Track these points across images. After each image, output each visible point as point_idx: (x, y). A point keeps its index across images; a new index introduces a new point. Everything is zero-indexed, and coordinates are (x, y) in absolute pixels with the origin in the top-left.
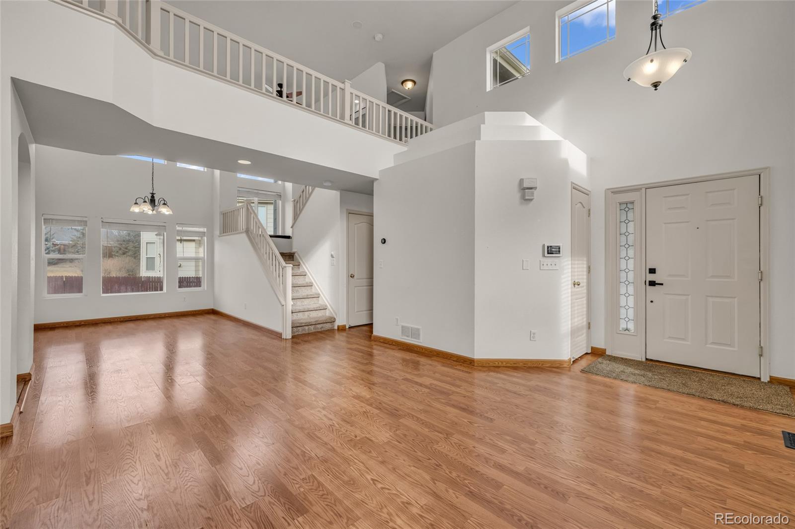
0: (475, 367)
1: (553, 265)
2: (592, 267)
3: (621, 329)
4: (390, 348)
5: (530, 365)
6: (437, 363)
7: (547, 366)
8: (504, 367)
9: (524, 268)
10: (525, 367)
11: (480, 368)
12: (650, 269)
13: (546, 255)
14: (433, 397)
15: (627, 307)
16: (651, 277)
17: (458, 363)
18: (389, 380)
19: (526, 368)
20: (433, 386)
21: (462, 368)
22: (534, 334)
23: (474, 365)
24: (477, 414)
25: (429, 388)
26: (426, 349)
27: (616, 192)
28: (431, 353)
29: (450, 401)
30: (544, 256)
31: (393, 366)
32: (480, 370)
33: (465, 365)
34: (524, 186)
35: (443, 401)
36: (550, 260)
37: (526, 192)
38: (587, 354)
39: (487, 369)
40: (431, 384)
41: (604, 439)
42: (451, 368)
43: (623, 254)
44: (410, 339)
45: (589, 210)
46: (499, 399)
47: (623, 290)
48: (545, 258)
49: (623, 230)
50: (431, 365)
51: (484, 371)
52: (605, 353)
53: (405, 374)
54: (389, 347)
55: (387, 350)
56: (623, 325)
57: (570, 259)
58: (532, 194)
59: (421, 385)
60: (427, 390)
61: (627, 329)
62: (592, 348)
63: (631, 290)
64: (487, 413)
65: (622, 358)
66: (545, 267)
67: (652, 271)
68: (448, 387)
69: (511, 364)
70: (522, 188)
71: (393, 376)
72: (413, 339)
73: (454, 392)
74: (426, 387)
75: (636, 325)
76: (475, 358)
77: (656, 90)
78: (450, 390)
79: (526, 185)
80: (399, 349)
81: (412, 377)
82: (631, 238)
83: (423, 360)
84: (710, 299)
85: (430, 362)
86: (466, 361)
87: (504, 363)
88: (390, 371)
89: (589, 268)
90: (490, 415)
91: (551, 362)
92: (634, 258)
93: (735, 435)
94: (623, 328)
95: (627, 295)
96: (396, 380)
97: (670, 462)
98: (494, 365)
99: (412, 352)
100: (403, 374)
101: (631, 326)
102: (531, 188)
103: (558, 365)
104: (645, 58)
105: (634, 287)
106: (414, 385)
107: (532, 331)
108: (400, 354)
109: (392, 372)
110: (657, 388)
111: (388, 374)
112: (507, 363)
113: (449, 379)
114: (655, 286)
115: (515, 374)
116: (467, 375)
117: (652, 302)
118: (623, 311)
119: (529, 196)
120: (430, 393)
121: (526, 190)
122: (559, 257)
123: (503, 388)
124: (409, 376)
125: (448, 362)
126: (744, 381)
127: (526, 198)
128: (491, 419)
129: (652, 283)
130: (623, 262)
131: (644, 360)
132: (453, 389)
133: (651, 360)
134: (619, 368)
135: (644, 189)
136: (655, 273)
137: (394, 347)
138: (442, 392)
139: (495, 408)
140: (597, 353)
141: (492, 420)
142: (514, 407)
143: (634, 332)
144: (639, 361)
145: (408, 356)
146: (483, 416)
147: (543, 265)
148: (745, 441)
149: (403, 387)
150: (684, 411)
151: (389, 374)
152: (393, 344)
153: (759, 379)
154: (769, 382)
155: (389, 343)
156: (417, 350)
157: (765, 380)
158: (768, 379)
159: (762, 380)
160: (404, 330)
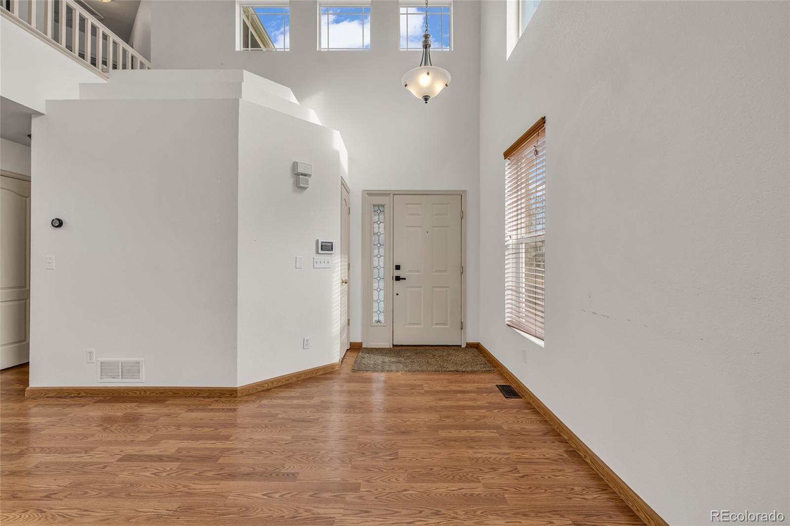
0: (239, 399)
1: (326, 263)
2: (351, 265)
3: (374, 322)
4: (75, 405)
5: (303, 377)
6: (177, 409)
7: (320, 373)
8: (275, 388)
9: (297, 267)
10: (298, 381)
11: (246, 398)
12: (396, 266)
13: (320, 251)
14: (190, 475)
15: (379, 301)
16: (397, 273)
17: (212, 400)
18: (86, 473)
19: (300, 382)
20: (184, 453)
21: (220, 406)
22: (307, 341)
23: (236, 397)
24: (271, 475)
25: (178, 460)
26: (153, 390)
27: (371, 194)
28: (162, 395)
29: (221, 469)
30: (317, 252)
31: (90, 439)
32: (247, 401)
33: (223, 399)
34: (299, 171)
35: (210, 474)
36: (324, 257)
37: (299, 179)
38: (348, 350)
39: (255, 397)
40: (179, 451)
41: (412, 445)
42: (203, 410)
43: (376, 252)
44: (120, 380)
45: (349, 209)
46: (289, 438)
47: (375, 286)
48: (319, 255)
49: (376, 230)
50: (168, 415)
51: (254, 401)
52: (362, 347)
53: (124, 448)
54: (72, 402)
55: (68, 410)
56: (375, 318)
57: (340, 256)
58: (307, 182)
59: (160, 459)
60: (175, 465)
61: (379, 321)
62: (351, 344)
63: (382, 284)
64: (284, 467)
65: (376, 349)
66: (319, 265)
67: (398, 267)
68: (209, 444)
69: (283, 382)
70: (295, 173)
71: (96, 460)
72: (124, 380)
73: (223, 451)
74: (171, 459)
75: (385, 316)
76: (237, 386)
77: (426, 103)
78: (215, 449)
79: (300, 170)
80: (94, 403)
81: (138, 448)
82: (382, 237)
83: (148, 410)
84: (435, 289)
85: (164, 410)
86: (225, 394)
87: (275, 383)
88: (86, 452)
89: (349, 265)
90: (290, 467)
91: (324, 368)
92: (384, 256)
93: (480, 400)
94: (375, 321)
95: (379, 291)
96: (105, 467)
97: (468, 447)
98: (264, 389)
99: (124, 402)
100: (116, 449)
101: (382, 318)
102: (305, 175)
103: (330, 370)
104: (419, 69)
105: (384, 282)
106: (148, 464)
107: (305, 338)
108: (96, 412)
109: (91, 453)
110: (415, 371)
111: (82, 460)
112: (279, 382)
113: (206, 430)
114: (399, 280)
115: (293, 394)
116: (231, 414)
117: (397, 294)
118: (375, 305)
119: (303, 184)
120: (183, 469)
121: (301, 176)
122: (331, 254)
123: (287, 419)
124: (130, 450)
125: (196, 402)
126: (454, 349)
127: (301, 185)
128: (293, 474)
129: (398, 278)
130: (376, 259)
131: (391, 346)
132: (220, 445)
133: (397, 346)
134: (379, 359)
135: (392, 195)
136: (399, 269)
137: (83, 401)
138: (204, 459)
139: (291, 453)
140: (355, 348)
141: (293, 476)
142: (312, 442)
143: (384, 323)
144: (388, 348)
145: (118, 410)
146: (281, 475)
147: (317, 262)
148: (488, 403)
149: (124, 476)
150: (442, 389)
151: (86, 459)
152: (81, 395)
153: (461, 346)
154: (466, 347)
155: (72, 395)
156: (135, 395)
157: (464, 346)
158: (465, 345)
159: (462, 347)
160: (106, 369)
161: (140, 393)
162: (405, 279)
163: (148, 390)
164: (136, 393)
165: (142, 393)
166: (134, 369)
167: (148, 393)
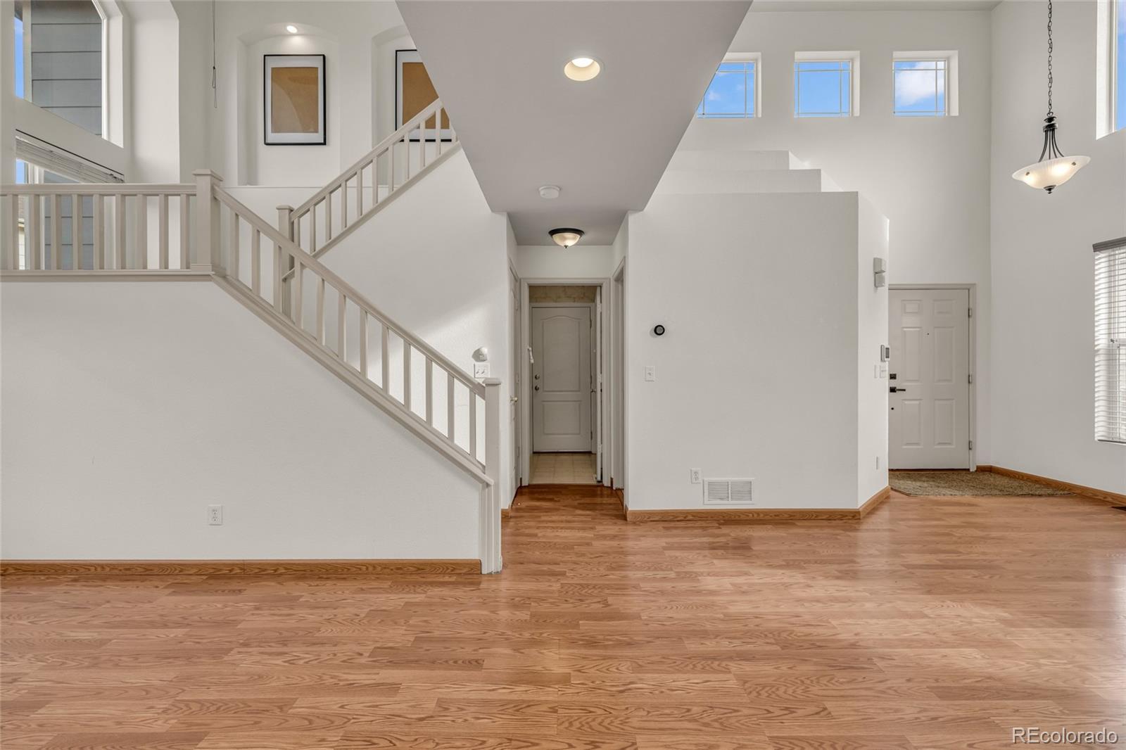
5: (879, 501)
7: (884, 497)
8: (872, 511)
10: (879, 505)
12: (892, 375)
13: (884, 358)
22: (878, 459)
26: (767, 513)
30: (882, 360)
44: (728, 502)
58: (883, 280)
66: (882, 375)
69: (872, 505)
72: (734, 502)
91: (885, 492)
98: (868, 512)
103: (888, 493)
114: (894, 392)
126: (960, 472)
129: (893, 390)
133: (893, 470)
147: (882, 371)
152: (687, 518)
153: (969, 470)
154: (976, 471)
155: (678, 519)
156: (748, 518)
157: (973, 469)
158: (975, 469)
159: (971, 470)
160: (714, 489)
161: (753, 516)
162: (904, 390)
163: (762, 512)
164: (748, 516)
165: (755, 515)
166: (746, 490)
167: (762, 515)
